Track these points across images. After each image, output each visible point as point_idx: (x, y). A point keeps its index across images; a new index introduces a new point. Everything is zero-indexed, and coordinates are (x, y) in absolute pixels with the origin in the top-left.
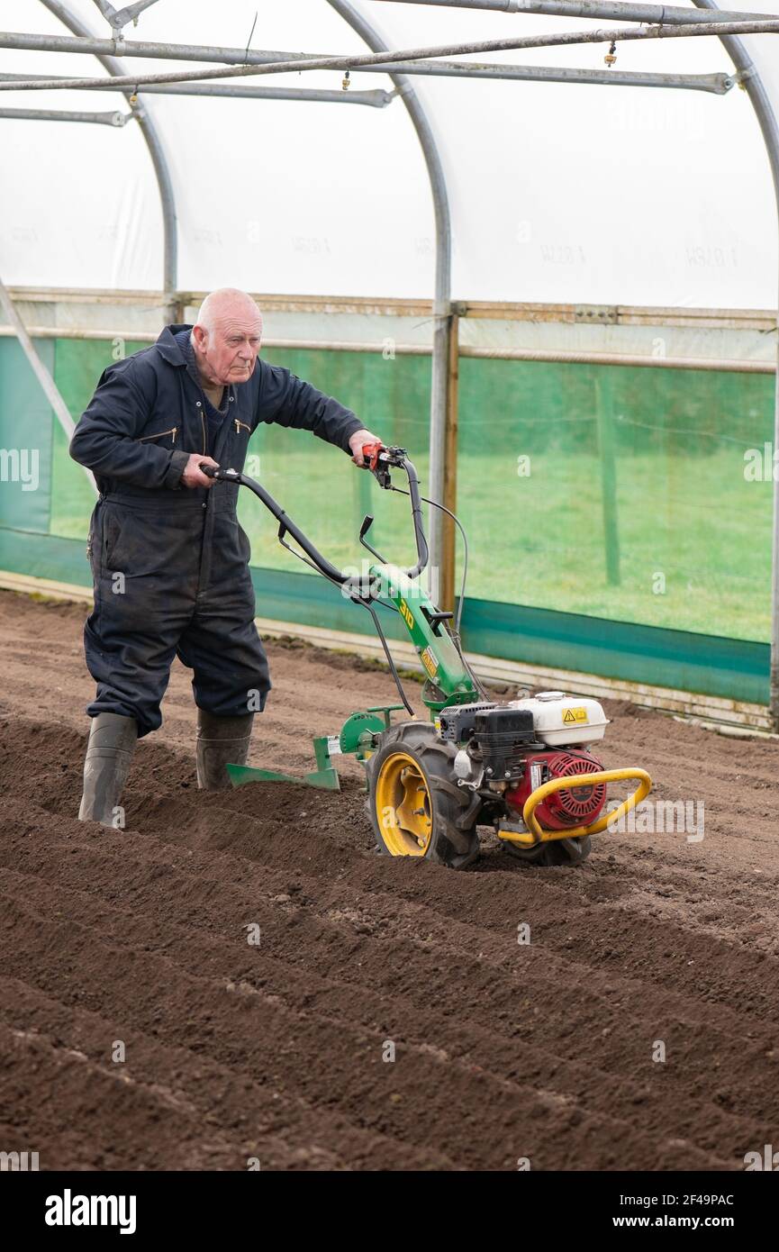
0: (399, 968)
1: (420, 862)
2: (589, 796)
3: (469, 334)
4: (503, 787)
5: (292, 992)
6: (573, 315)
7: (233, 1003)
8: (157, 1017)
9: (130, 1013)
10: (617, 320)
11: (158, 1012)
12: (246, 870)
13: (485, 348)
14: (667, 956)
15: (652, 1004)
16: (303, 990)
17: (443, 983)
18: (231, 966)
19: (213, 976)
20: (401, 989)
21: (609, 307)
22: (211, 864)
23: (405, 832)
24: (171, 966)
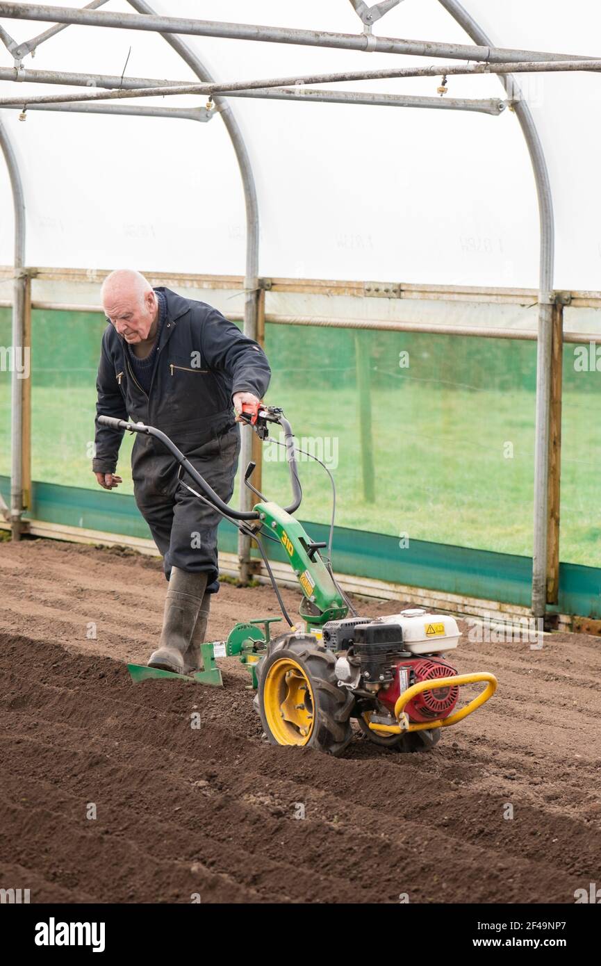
0: (318, 847)
1: (306, 751)
2: (446, 695)
3: (273, 304)
4: (377, 688)
5: (240, 871)
6: (363, 291)
7: (198, 882)
8: (131, 894)
9: (105, 890)
10: (400, 294)
11: (131, 889)
12: (167, 759)
13: (286, 315)
14: (533, 834)
15: (541, 880)
16: (250, 870)
17: (358, 860)
18: (182, 848)
19: (168, 856)
20: (322, 864)
21: (393, 284)
22: (136, 753)
23: (289, 724)
24: (137, 849)
